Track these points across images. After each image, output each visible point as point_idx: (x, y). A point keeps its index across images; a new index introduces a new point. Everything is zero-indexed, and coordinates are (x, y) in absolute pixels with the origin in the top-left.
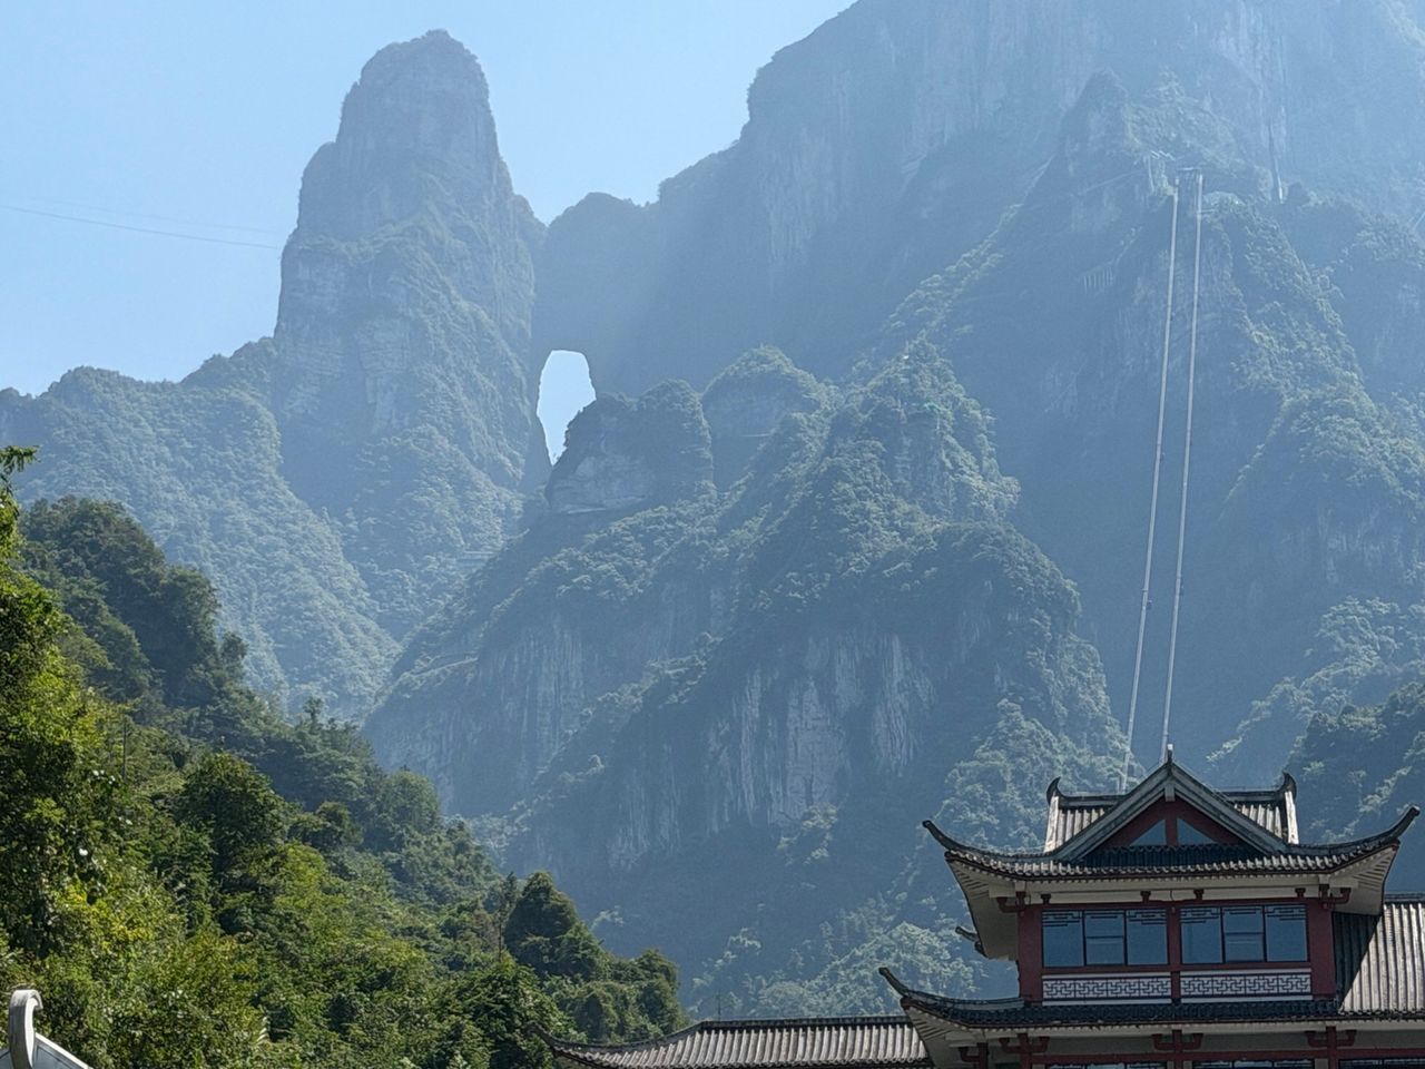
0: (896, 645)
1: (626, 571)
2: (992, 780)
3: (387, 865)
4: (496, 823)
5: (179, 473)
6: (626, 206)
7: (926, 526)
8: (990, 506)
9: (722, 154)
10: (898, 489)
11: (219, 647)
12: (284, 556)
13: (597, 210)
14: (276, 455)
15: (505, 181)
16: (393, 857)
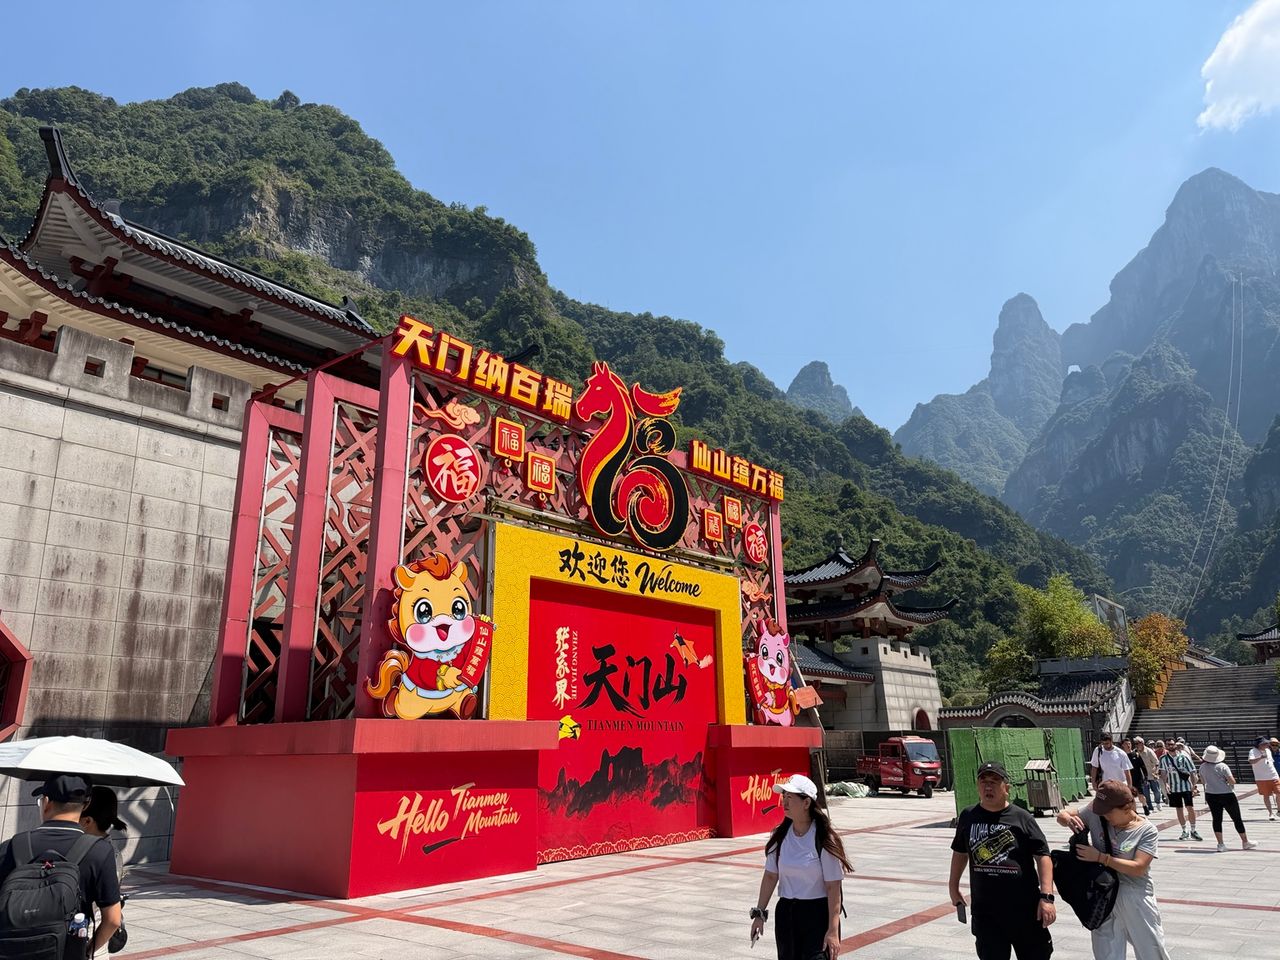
0: (1156, 420)
1: (1084, 416)
2: (1188, 451)
3: (943, 496)
4: (1054, 486)
5: (968, 415)
6: (1083, 325)
7: (1161, 385)
8: (1188, 378)
9: (1107, 306)
10: (1152, 378)
11: (894, 447)
12: (998, 430)
13: (1075, 328)
14: (993, 406)
15: (1047, 327)
16: (944, 493)
